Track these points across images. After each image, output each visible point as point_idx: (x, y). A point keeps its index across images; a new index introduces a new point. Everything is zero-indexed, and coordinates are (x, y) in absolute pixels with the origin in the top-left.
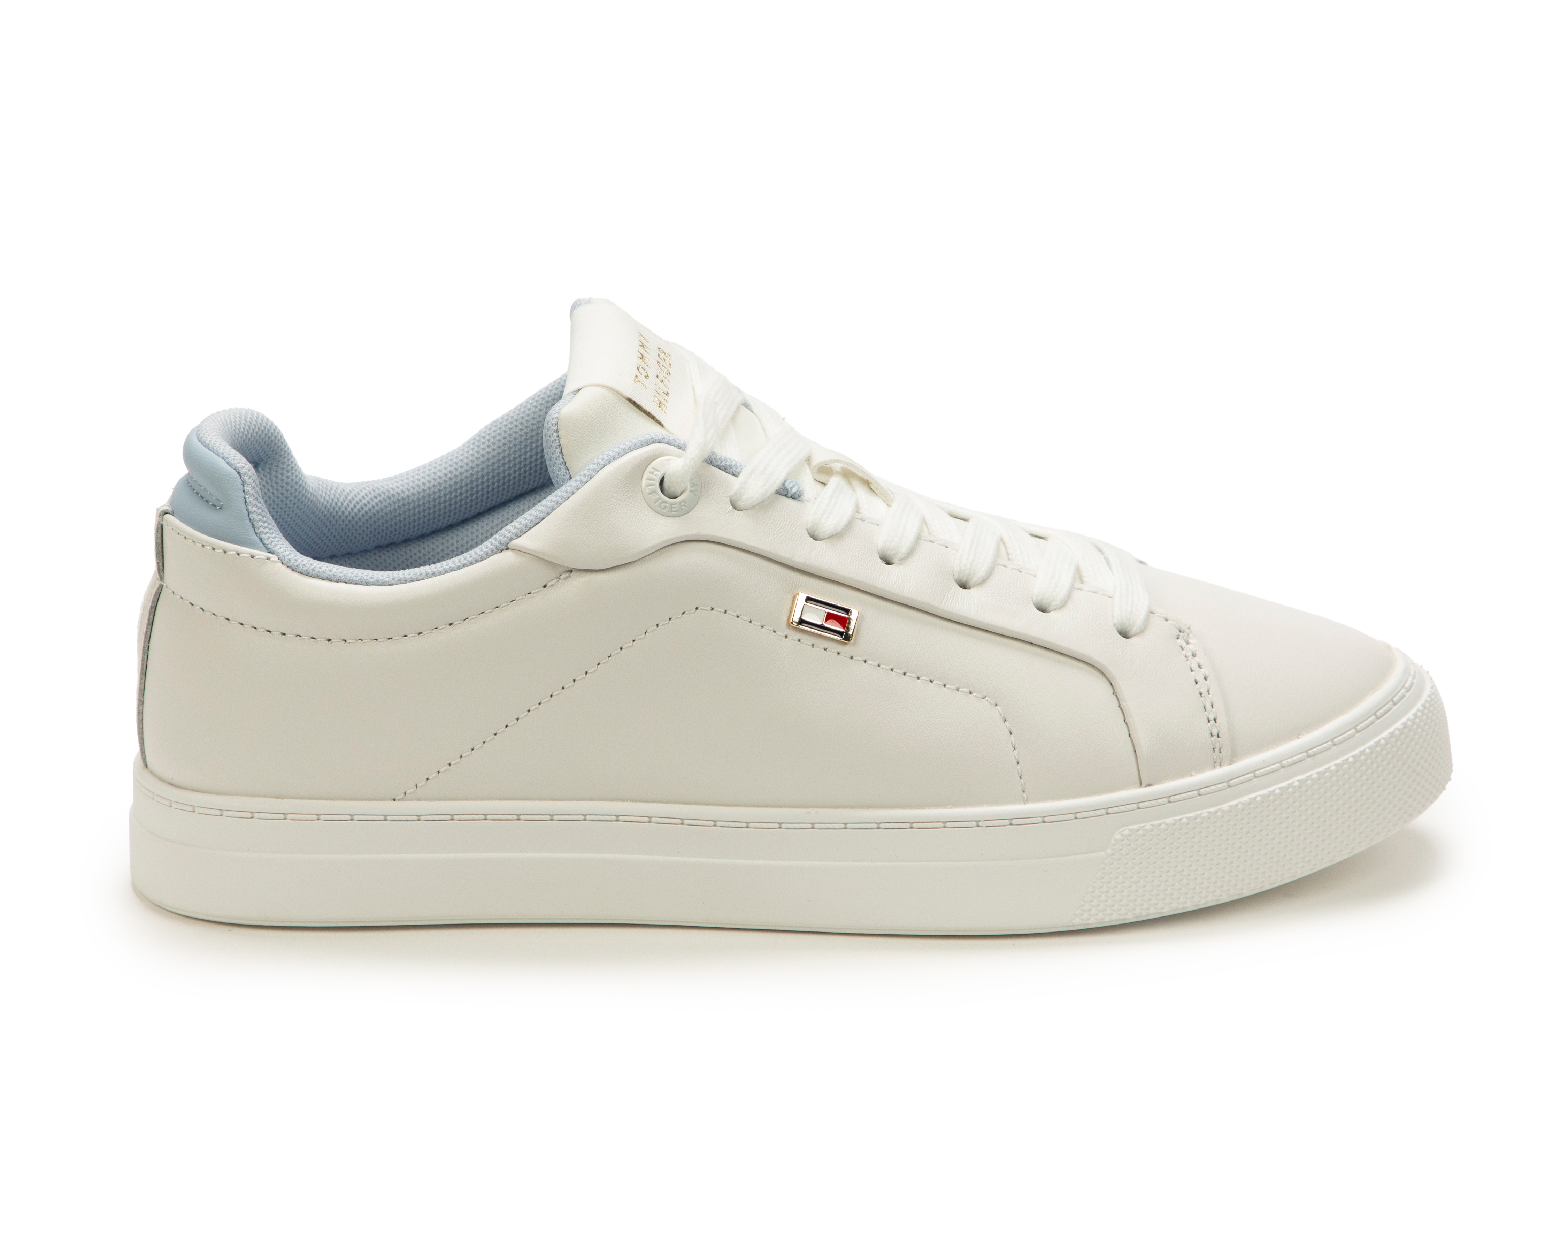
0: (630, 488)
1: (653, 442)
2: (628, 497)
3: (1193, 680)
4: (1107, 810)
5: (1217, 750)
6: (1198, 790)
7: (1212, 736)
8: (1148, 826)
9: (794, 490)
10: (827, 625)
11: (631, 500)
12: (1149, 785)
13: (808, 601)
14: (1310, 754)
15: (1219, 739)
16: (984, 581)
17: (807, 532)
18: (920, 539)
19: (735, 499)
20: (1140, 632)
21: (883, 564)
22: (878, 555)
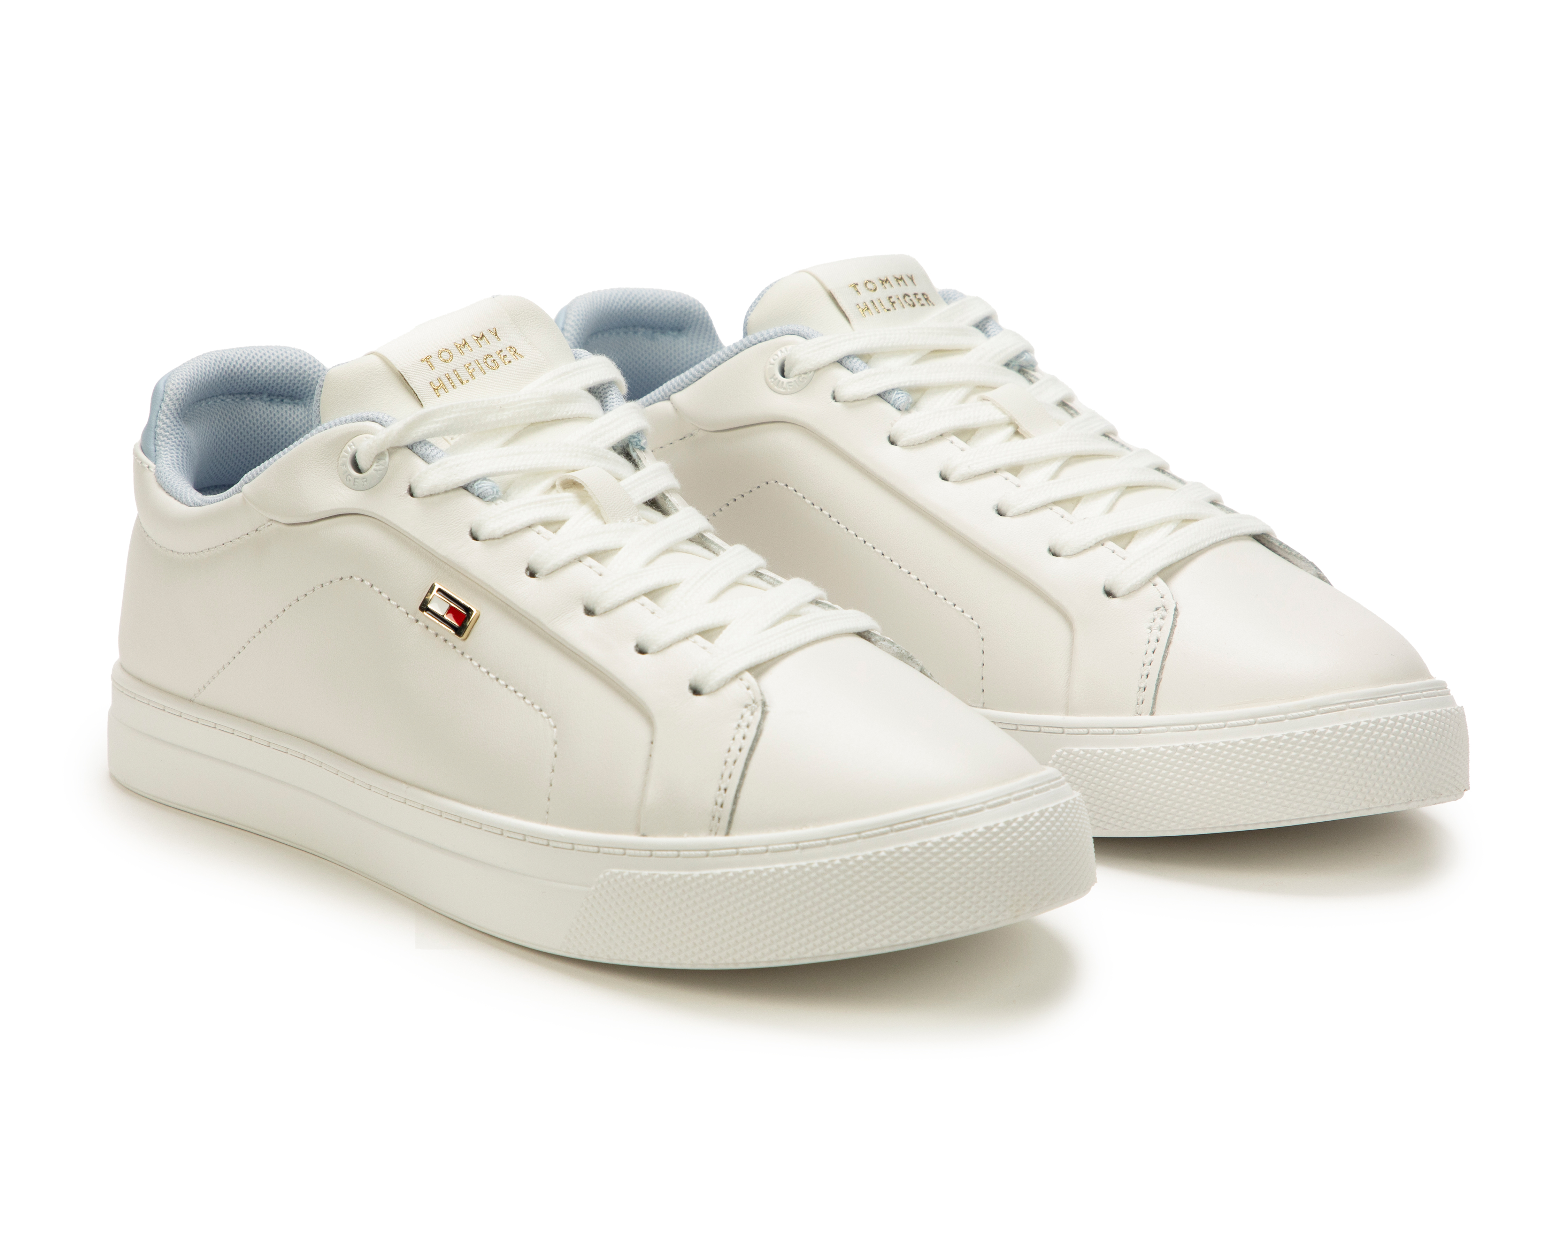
0: (327, 456)
1: (368, 420)
2: (323, 464)
3: (727, 748)
4: (599, 848)
5: (716, 819)
6: (678, 851)
7: (716, 804)
8: (626, 872)
9: (480, 491)
10: (446, 617)
11: (324, 467)
12: (644, 835)
13: (439, 592)
14: (798, 846)
15: (721, 809)
16: (606, 612)
17: (469, 530)
18: (580, 561)
19: (413, 486)
20: (711, 692)
21: (525, 575)
22: (526, 566)
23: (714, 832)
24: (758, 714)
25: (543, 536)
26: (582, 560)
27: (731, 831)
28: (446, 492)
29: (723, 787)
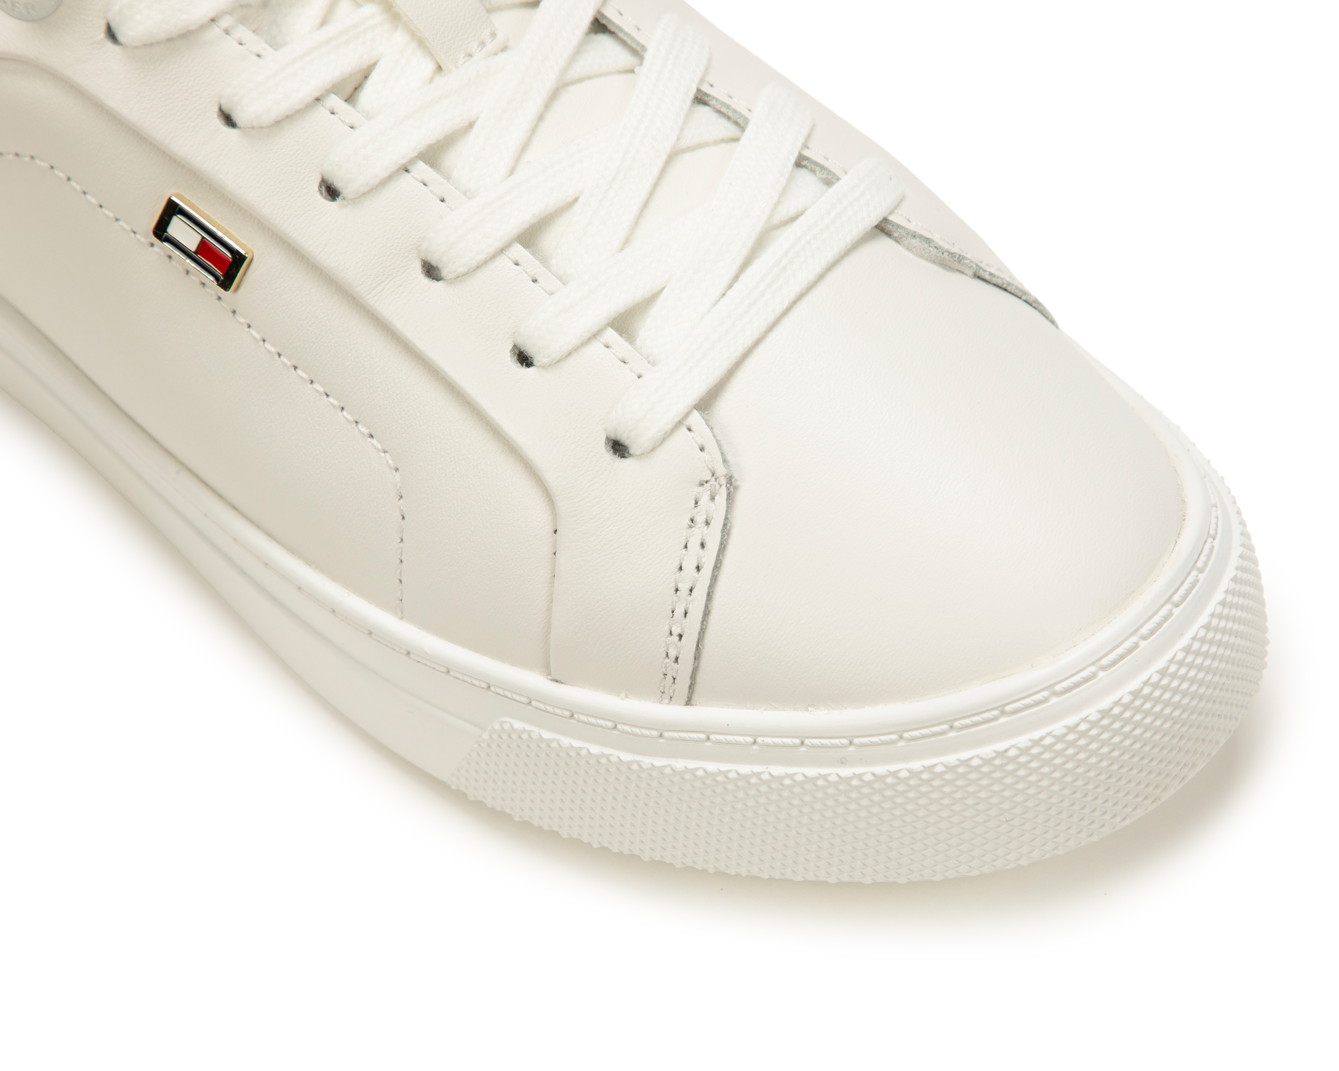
3: (677, 563)
5: (670, 678)
6: (614, 720)
7: (668, 656)
10: (199, 257)
12: (557, 681)
13: (182, 214)
15: (676, 665)
16: (460, 278)
17: (217, 109)
18: (407, 171)
19: (113, 25)
20: (642, 455)
21: (319, 196)
22: (319, 180)
23: (667, 696)
24: (721, 498)
25: (340, 119)
26: (410, 168)
27: (695, 698)
28: (170, 40)
29: (676, 631)
